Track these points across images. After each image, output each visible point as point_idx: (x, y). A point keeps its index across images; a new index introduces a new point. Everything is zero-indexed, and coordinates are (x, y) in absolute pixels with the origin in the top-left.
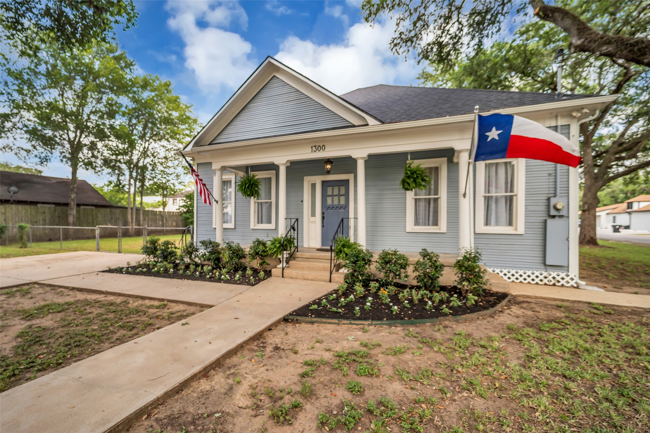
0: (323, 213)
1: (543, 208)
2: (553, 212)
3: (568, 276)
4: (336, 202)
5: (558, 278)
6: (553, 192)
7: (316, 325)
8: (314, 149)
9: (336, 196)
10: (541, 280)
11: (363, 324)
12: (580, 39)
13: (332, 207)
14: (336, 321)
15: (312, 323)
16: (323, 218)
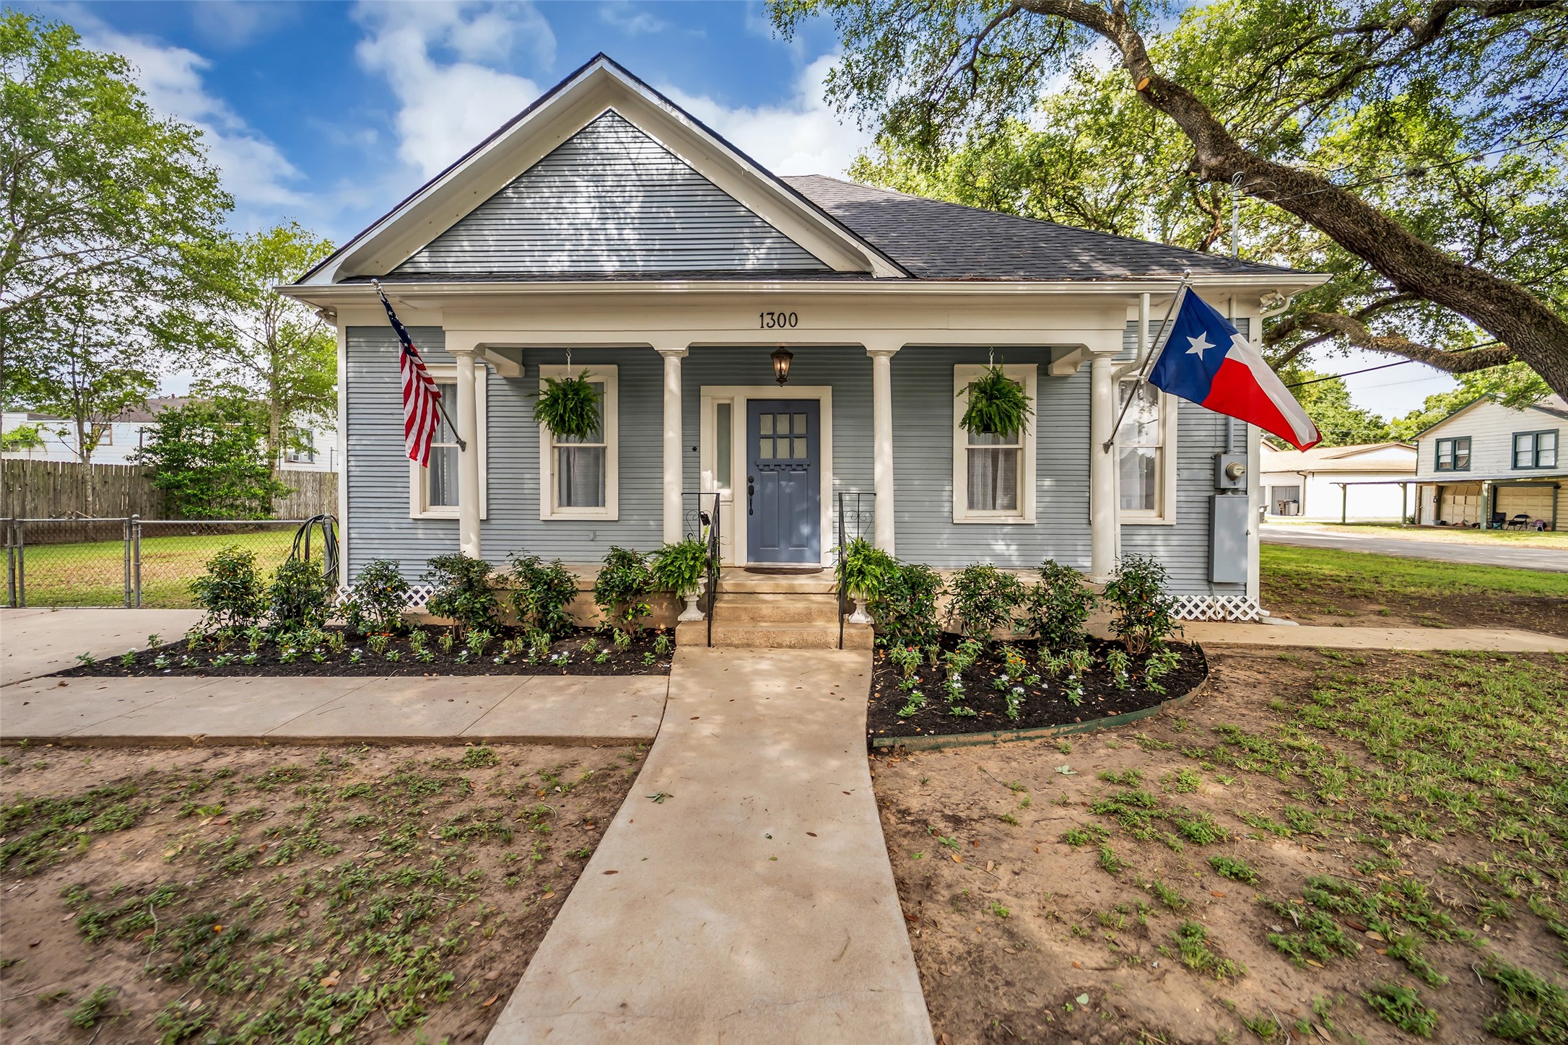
0: (750, 480)
1: (1207, 474)
2: (1225, 483)
3: (1245, 601)
4: (783, 453)
5: (1230, 607)
6: (1222, 444)
7: (949, 752)
8: (767, 319)
9: (783, 437)
10: (1203, 612)
11: (1041, 737)
12: (1215, 155)
13: (775, 465)
14: (988, 736)
15: (937, 748)
16: (751, 491)
